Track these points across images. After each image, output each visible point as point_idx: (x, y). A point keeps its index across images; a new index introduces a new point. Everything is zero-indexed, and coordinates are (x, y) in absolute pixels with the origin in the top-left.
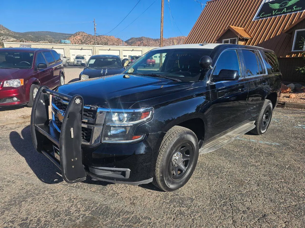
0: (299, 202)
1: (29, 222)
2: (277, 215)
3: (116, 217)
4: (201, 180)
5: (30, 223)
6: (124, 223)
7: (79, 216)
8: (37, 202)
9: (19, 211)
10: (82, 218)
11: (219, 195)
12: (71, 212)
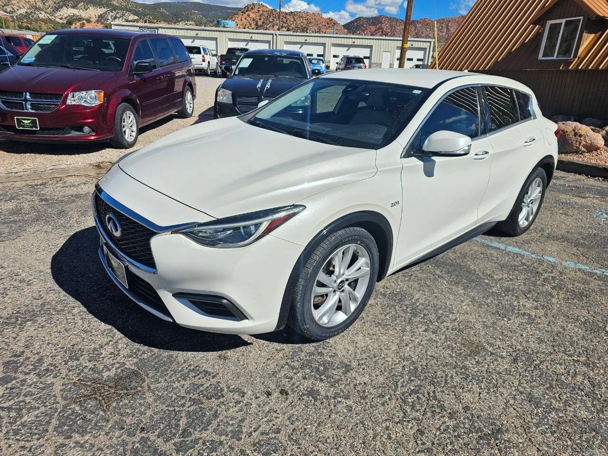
0: (601, 415)
1: (21, 360)
2: (529, 435)
3: (179, 379)
4: (386, 330)
5: (23, 363)
6: (188, 393)
7: (112, 365)
8: (52, 325)
9: (15, 338)
10: (116, 369)
11: (411, 367)
12: (101, 354)
